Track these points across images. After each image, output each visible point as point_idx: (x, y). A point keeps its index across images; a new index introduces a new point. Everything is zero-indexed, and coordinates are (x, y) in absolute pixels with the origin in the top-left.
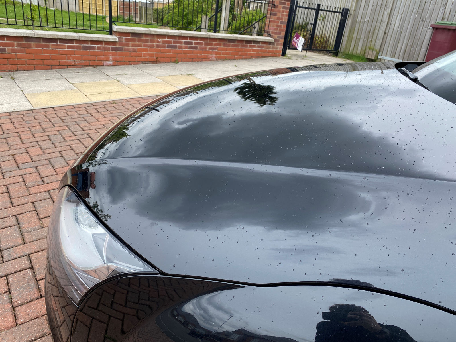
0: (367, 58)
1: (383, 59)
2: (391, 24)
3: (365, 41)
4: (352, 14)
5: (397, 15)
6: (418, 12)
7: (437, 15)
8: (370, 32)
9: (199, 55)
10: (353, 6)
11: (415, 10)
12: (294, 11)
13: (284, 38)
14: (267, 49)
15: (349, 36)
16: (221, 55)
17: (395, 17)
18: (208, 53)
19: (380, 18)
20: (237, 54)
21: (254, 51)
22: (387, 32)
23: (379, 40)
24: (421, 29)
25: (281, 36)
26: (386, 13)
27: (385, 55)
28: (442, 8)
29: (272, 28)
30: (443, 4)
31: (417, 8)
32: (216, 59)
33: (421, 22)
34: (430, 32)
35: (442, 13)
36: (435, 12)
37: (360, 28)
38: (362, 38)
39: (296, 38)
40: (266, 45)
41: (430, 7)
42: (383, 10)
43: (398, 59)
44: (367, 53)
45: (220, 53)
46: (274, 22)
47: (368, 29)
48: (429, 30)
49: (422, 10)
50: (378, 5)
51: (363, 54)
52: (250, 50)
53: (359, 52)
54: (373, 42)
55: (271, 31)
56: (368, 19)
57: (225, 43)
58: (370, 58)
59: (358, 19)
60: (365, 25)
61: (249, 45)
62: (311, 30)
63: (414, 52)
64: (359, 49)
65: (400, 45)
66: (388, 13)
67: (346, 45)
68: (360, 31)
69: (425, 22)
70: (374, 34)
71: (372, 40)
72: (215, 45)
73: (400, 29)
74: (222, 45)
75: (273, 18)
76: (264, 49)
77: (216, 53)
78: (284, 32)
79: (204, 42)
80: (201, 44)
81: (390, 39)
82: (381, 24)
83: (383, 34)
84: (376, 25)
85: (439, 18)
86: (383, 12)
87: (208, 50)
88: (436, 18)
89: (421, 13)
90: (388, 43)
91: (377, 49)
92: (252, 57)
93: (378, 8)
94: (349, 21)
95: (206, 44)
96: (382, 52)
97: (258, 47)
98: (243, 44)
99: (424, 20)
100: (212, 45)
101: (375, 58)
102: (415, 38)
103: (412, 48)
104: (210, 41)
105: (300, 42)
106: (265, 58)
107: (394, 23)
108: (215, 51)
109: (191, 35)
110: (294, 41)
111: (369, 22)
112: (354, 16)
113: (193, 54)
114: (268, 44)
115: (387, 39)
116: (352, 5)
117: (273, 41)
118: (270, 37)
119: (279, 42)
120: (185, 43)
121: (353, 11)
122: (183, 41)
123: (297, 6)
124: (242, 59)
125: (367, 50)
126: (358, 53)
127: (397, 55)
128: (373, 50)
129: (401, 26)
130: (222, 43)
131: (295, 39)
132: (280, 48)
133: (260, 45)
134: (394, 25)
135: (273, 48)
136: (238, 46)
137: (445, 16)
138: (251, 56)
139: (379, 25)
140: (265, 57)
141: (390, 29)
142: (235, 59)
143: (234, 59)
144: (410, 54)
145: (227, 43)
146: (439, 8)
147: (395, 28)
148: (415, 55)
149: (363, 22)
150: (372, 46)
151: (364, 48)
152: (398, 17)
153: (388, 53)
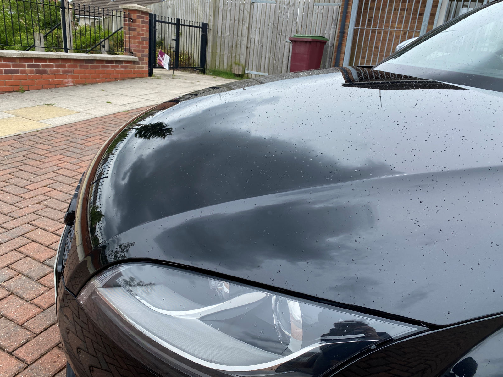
0: (235, 74)
1: (250, 74)
2: (251, 38)
3: (229, 56)
4: (211, 28)
5: (255, 29)
6: (274, 27)
7: (291, 29)
8: (233, 47)
9: (50, 80)
10: (211, 20)
11: (270, 24)
12: (154, 26)
13: (148, 56)
14: (132, 70)
15: (212, 52)
16: (79, 79)
17: (253, 31)
18: (62, 77)
19: (240, 33)
20: (99, 77)
21: (117, 72)
22: (249, 46)
23: (243, 55)
24: (279, 43)
25: (144, 53)
26: (244, 28)
27: (251, 69)
28: (294, 22)
29: (133, 46)
30: (295, 19)
31: (273, 23)
32: (74, 84)
33: (278, 36)
34: (287, 45)
35: (295, 26)
36: (289, 26)
37: (222, 43)
38: (226, 53)
39: (161, 56)
40: (130, 65)
41: (284, 22)
42: (241, 24)
43: (264, 72)
44: (234, 68)
45: (77, 77)
46: (135, 38)
47: (230, 44)
48: (287, 44)
49: (277, 25)
50: (236, 20)
51: (230, 70)
52: (113, 72)
53: (225, 67)
54: (238, 57)
55: (132, 49)
56: (228, 34)
57: (82, 64)
58: (237, 73)
59: (218, 35)
60: (227, 40)
61: (111, 66)
62: (175, 47)
63: (277, 65)
64: (225, 64)
65: (263, 59)
66: (246, 28)
67: (211, 61)
68: (223, 46)
69: (282, 36)
70: (237, 49)
71: (236, 56)
72: (69, 67)
73: (261, 43)
74: (78, 67)
75: (133, 34)
76: (128, 69)
77: (73, 77)
78: (148, 50)
79: (54, 64)
80: (52, 67)
81: (253, 53)
82: (242, 39)
83: (246, 49)
84: (237, 40)
85: (294, 32)
86: (241, 27)
87: (61, 74)
88: (291, 31)
89: (277, 27)
90: (252, 57)
91: (242, 63)
92: (117, 79)
93: (236, 22)
94: (210, 37)
95: (57, 67)
96: (247, 67)
97: (122, 67)
98: (103, 65)
99: (281, 34)
100: (66, 68)
101: (242, 73)
102: (276, 51)
103: (275, 61)
104: (62, 63)
105: (166, 60)
106: (132, 80)
107: (254, 37)
108: (70, 74)
109: (36, 56)
110: (159, 59)
111: (230, 37)
112: (214, 32)
113: (42, 80)
114: (132, 63)
115: (251, 54)
116: (209, 20)
117: (138, 60)
118: (133, 55)
119: (144, 60)
120: (29, 66)
121: (212, 26)
122: (26, 64)
123: (156, 21)
124: (105, 82)
125: (233, 66)
126: (225, 69)
127: (262, 69)
128: (239, 65)
129: (261, 40)
130: (78, 64)
131: (159, 57)
132: (146, 68)
133: (124, 65)
134: (254, 40)
135: (138, 67)
136: (98, 67)
137: (298, 29)
138: (115, 78)
139: (240, 40)
140: (131, 78)
141: (251, 44)
142: (98, 83)
143: (96, 83)
144: (273, 67)
145: (84, 64)
146: (292, 22)
147: (256, 43)
148: (278, 68)
149: (223, 37)
150: (237, 61)
151: (230, 64)
152: (257, 31)
153: (254, 68)
